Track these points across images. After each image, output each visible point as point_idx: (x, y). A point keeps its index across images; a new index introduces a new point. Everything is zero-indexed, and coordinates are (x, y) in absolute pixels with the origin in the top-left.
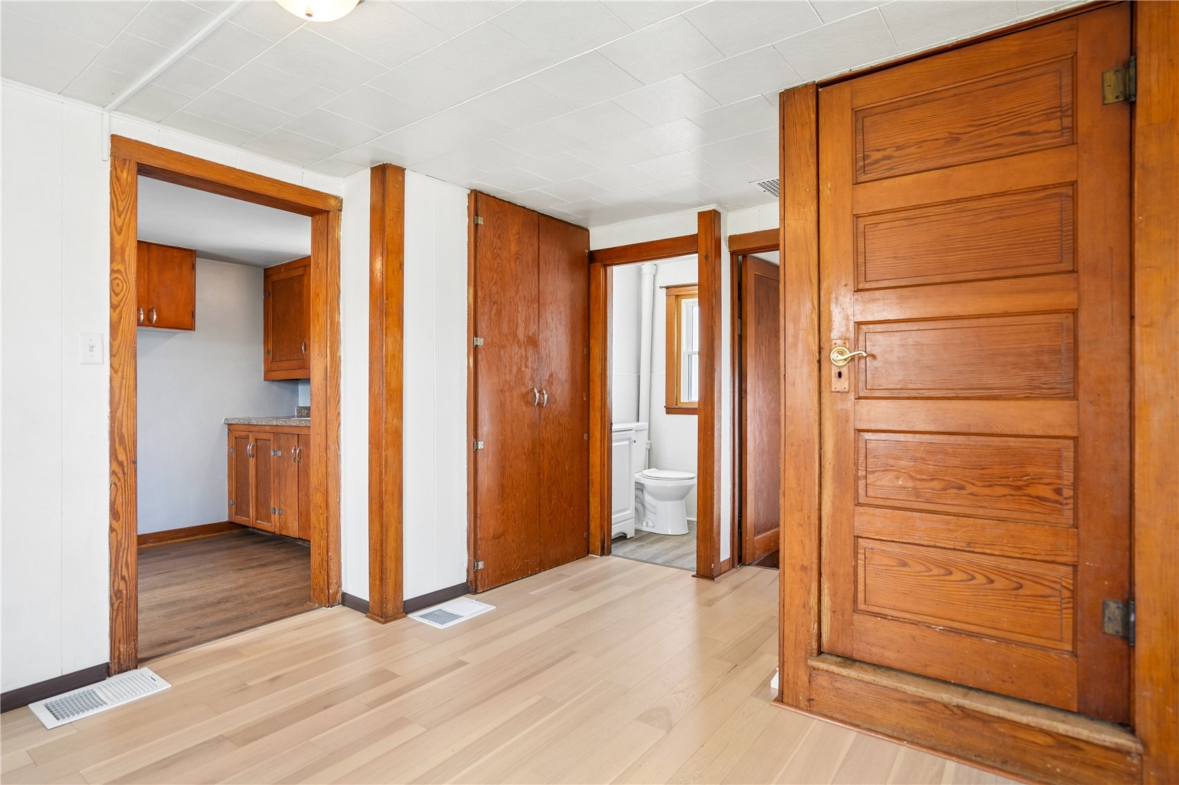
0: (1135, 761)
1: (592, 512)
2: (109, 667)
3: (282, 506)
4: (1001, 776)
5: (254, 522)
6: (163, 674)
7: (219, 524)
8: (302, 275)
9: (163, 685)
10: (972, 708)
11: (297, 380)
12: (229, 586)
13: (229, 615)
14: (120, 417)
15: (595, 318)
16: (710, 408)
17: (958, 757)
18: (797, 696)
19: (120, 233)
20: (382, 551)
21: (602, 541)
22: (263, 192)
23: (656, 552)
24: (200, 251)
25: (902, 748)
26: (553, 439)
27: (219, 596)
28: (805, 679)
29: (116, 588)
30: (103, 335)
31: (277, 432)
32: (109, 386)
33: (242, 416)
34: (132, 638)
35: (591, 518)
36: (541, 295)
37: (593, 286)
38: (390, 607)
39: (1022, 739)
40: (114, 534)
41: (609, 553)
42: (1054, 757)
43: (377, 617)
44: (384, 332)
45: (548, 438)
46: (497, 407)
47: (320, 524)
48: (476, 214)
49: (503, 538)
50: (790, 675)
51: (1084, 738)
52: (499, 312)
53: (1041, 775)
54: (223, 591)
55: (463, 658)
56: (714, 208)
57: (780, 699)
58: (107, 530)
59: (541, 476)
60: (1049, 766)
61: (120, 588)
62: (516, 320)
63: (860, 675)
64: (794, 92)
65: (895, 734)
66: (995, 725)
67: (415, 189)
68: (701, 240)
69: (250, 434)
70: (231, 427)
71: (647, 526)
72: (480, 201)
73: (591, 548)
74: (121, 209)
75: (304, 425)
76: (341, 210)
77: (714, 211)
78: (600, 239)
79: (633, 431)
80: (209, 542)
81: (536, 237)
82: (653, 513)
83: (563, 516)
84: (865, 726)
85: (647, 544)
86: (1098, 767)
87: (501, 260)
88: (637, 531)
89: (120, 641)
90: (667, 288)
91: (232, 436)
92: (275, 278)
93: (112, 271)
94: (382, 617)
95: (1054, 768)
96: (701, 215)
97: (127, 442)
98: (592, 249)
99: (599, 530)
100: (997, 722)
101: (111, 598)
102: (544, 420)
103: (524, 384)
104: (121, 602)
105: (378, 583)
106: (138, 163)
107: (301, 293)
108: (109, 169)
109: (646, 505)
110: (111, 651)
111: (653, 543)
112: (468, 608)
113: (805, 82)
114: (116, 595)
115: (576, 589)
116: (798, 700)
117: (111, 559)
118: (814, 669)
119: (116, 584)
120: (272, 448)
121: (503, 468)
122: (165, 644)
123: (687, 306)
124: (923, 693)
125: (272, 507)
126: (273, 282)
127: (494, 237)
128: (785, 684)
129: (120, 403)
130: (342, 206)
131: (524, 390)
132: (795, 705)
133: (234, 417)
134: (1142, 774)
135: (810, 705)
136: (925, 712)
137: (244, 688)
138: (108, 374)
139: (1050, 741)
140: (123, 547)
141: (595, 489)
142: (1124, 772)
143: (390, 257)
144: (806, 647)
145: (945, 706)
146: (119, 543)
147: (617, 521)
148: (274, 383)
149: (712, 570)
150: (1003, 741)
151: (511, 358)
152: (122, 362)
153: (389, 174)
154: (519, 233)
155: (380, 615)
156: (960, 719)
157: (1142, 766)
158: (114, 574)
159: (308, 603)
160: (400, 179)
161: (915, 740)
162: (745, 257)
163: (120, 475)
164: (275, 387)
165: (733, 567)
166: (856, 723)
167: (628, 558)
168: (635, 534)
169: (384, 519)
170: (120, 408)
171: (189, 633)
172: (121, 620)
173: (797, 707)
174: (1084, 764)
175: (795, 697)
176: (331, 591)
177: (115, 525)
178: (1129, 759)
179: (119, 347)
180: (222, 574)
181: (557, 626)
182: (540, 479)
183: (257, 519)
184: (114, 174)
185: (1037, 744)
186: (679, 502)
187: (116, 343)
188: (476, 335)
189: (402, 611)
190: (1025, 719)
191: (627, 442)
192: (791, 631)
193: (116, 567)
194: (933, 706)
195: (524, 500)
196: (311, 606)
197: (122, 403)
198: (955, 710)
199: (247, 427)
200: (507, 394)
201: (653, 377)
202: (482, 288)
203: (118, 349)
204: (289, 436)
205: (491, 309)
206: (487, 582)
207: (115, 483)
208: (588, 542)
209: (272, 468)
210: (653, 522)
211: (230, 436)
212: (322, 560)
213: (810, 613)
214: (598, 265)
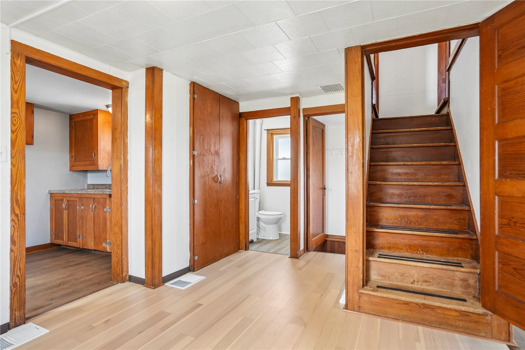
0: (489, 318)
1: (241, 231)
2: (9, 325)
3: (84, 234)
4: (439, 330)
5: (67, 243)
6: (42, 324)
7: (45, 245)
8: (93, 119)
9: (44, 331)
10: (428, 304)
11: (87, 171)
12: (62, 276)
13: (68, 291)
14: (16, 190)
15: (242, 143)
16: (296, 183)
17: (422, 324)
18: (354, 306)
19: (16, 92)
20: (152, 254)
21: (245, 244)
22: (91, 76)
23: (269, 247)
24: (37, 104)
25: (400, 323)
26: (225, 198)
27: (58, 282)
28: (357, 298)
29: (13, 282)
30: (7, 146)
31: (81, 197)
32: (10, 174)
33: (58, 189)
34: (22, 308)
35: (240, 234)
36: (220, 132)
37: (241, 128)
38: (157, 281)
39: (447, 314)
40: (13, 253)
41: (248, 249)
42: (459, 320)
43: (149, 286)
44: (154, 148)
45: (223, 198)
46: (203, 184)
47: (117, 242)
48: (194, 93)
49: (205, 245)
50: (351, 297)
51: (471, 311)
52: (203, 140)
53: (454, 328)
54: (60, 279)
55: (199, 302)
56: (298, 96)
57: (346, 307)
58: (9, 251)
59: (221, 215)
60: (457, 324)
61: (16, 282)
62: (210, 143)
63: (382, 295)
64: (351, 49)
65: (396, 318)
66: (437, 310)
67: (168, 79)
68: (292, 109)
69: (64, 198)
70: (52, 195)
71: (261, 236)
72: (195, 87)
73: (240, 247)
74: (17, 80)
75: (98, 193)
76: (128, 88)
77: (298, 97)
78: (244, 107)
79: (256, 194)
80: (41, 254)
81: (218, 105)
82: (264, 230)
83: (229, 233)
84: (383, 315)
85: (263, 244)
86: (476, 322)
87: (204, 115)
88: (258, 239)
89: (15, 310)
90: (267, 130)
91: (53, 199)
92: (76, 120)
93: (12, 113)
94: (152, 286)
95: (459, 324)
96: (292, 99)
97: (20, 204)
98: (240, 112)
99: (244, 239)
100: (436, 309)
101: (11, 287)
102: (222, 190)
103: (213, 173)
104: (16, 289)
105: (150, 269)
106: (26, 57)
107: (92, 128)
108: (10, 58)
109: (260, 227)
110: (11, 316)
111: (266, 244)
112: (192, 278)
113: (356, 45)
114: (13, 285)
115: (239, 266)
116: (354, 308)
117: (11, 266)
118: (362, 294)
119: (14, 280)
120: (78, 205)
121: (205, 212)
122: (36, 309)
123: (276, 139)
124: (408, 300)
125: (78, 234)
126: (75, 122)
127: (201, 104)
128: (348, 301)
129: (16, 183)
130: (128, 86)
131: (213, 176)
132: (353, 309)
133: (54, 190)
134: (492, 323)
135: (359, 309)
136: (408, 307)
137: (92, 328)
138: (10, 167)
139: (457, 314)
140: (18, 260)
141: (242, 220)
142: (485, 323)
143: (156, 112)
144: (358, 284)
145: (417, 304)
146: (16, 258)
147: (252, 234)
148: (75, 172)
149: (297, 254)
150: (439, 316)
151: (208, 161)
152: (18, 161)
153: (156, 72)
154: (211, 103)
155: (152, 285)
156: (423, 309)
157: (492, 320)
158: (13, 274)
159: (110, 282)
160: (161, 74)
161: (404, 319)
162: (308, 118)
163: (16, 221)
164: (75, 175)
165: (305, 252)
166: (379, 315)
167: (257, 251)
168: (257, 240)
169: (154, 238)
170: (17, 185)
171: (48, 303)
172: (16, 299)
173: (354, 310)
174: (470, 321)
175: (353, 306)
176: (124, 275)
177: (14, 248)
178: (487, 318)
179: (16, 153)
180: (55, 270)
181: (237, 284)
182: (220, 217)
183: (68, 241)
184: (13, 61)
185: (453, 316)
186: (275, 225)
187: (15, 151)
188: (194, 150)
189: (162, 282)
190: (449, 306)
191: (253, 199)
192: (351, 278)
193: (14, 270)
194: (411, 305)
195: (214, 226)
196: (112, 283)
197: (17, 183)
198: (421, 305)
199: (62, 194)
200: (207, 178)
201: (261, 170)
202: (196, 128)
203: (15, 155)
204: (89, 199)
205: (200, 138)
206: (199, 266)
207: (13, 226)
208: (239, 245)
209: (78, 215)
210: (264, 235)
211: (52, 199)
212: (119, 260)
213: (359, 270)
214: (244, 119)
